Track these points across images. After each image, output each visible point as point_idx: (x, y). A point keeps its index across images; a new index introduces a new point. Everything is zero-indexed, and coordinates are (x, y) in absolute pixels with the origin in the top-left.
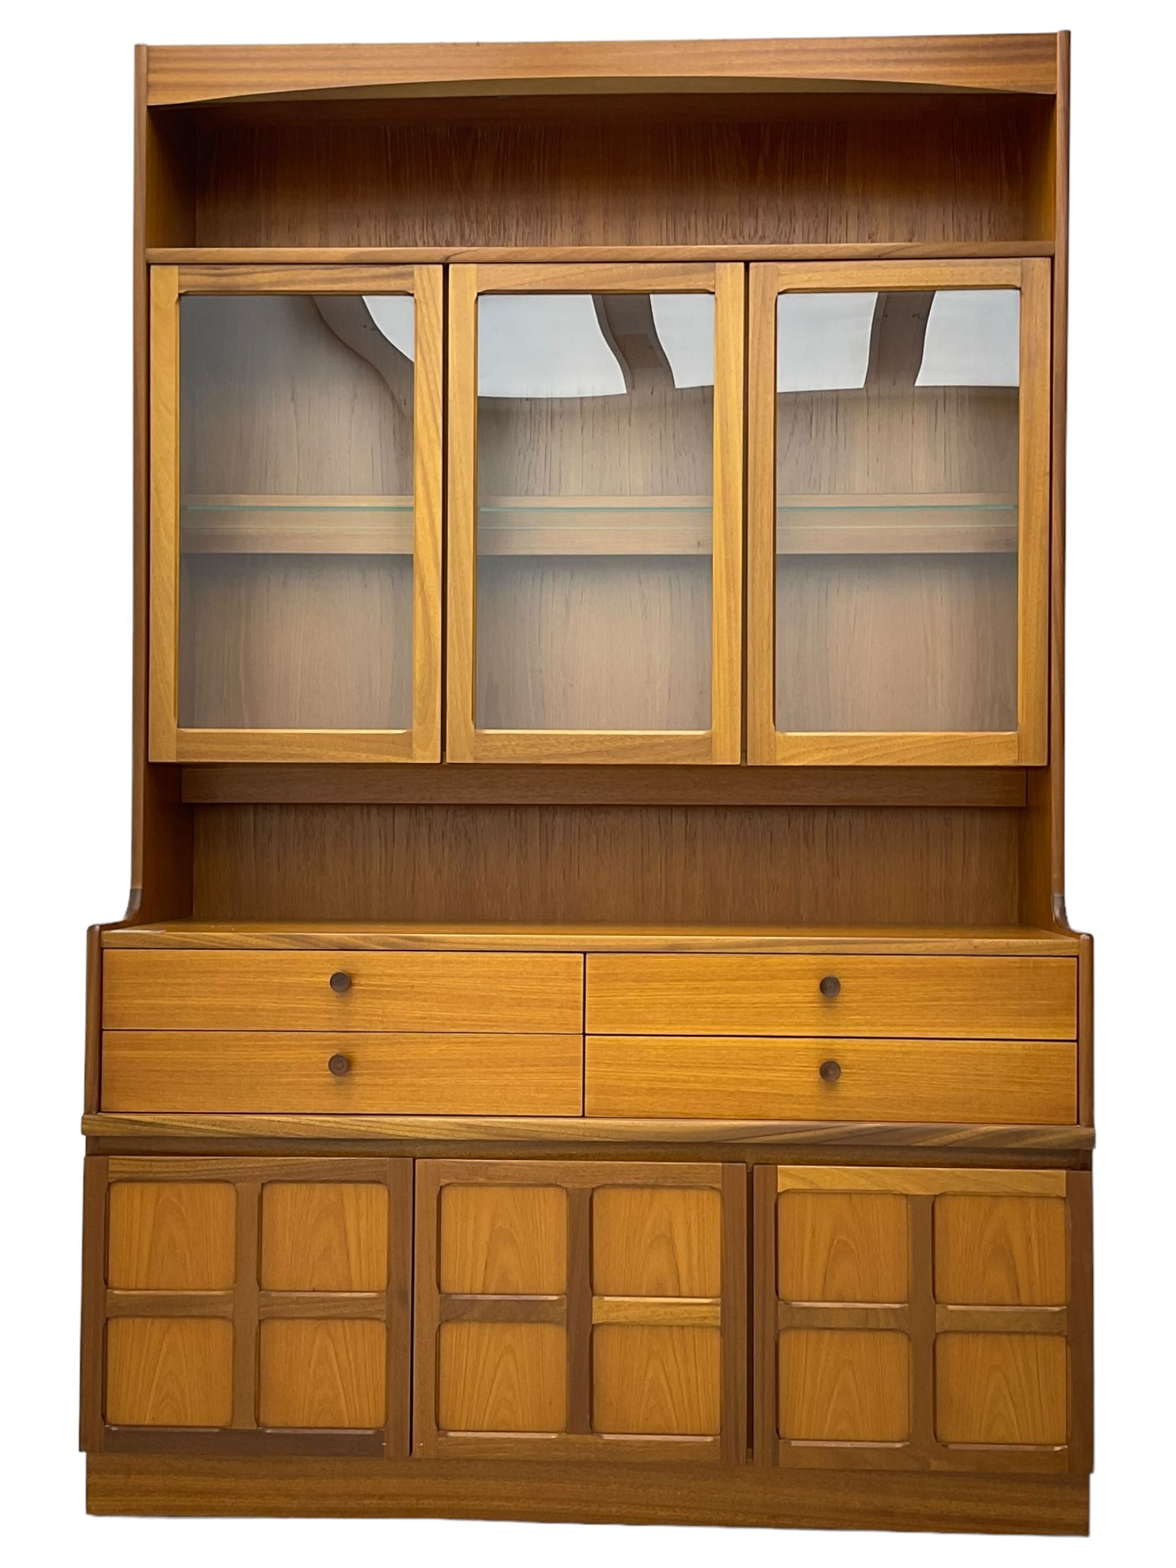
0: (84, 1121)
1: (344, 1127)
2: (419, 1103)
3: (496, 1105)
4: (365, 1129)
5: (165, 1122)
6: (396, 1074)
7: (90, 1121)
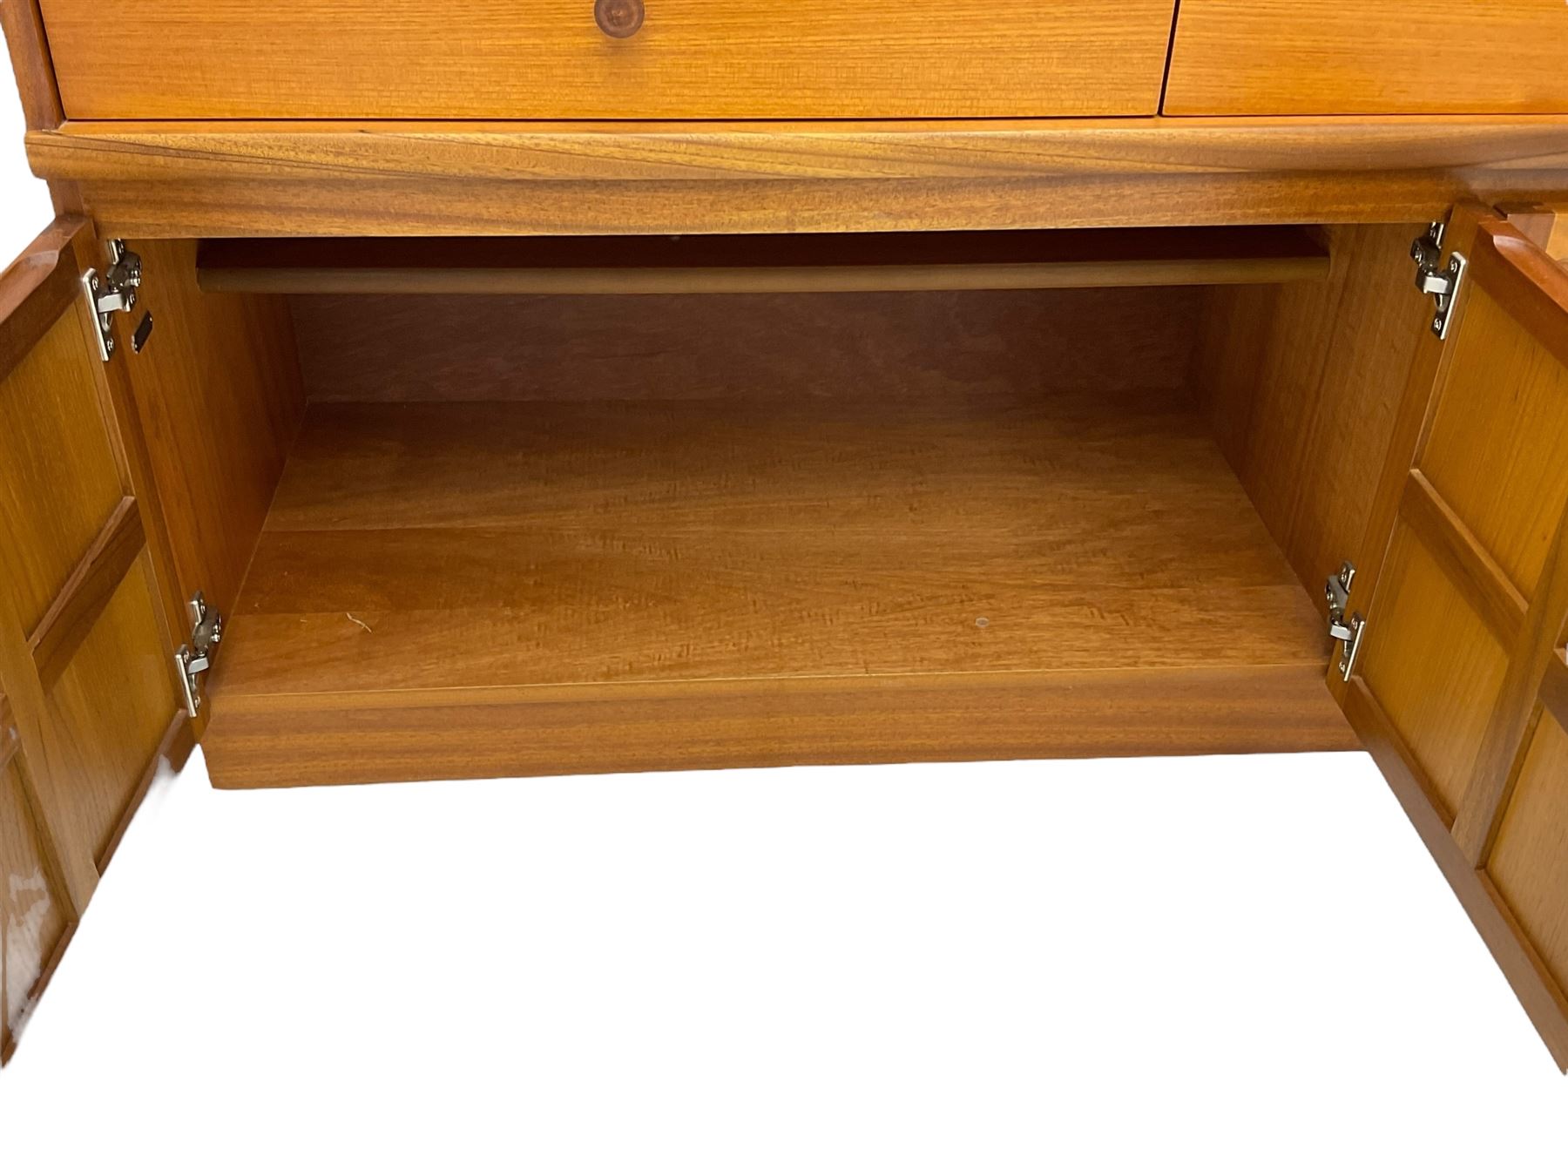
0: (32, 149)
1: (638, 155)
2: (798, 93)
3: (972, 94)
4: (686, 158)
5: (224, 149)
6: (746, 27)
7: (46, 149)
